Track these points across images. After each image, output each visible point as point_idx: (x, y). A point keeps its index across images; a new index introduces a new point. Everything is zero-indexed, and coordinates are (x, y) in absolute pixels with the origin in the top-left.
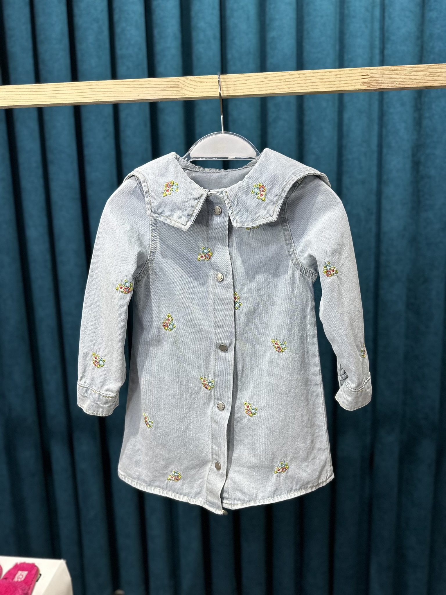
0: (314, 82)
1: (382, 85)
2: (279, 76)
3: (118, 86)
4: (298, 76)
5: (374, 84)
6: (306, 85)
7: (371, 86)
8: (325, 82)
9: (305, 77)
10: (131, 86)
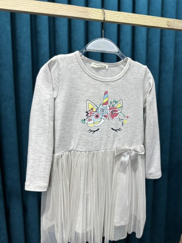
3: (55, 6)
10: (62, 8)
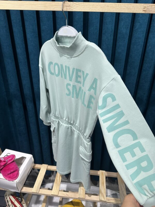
0: (124, 9)
1: (151, 12)
2: (110, 5)
4: (118, 5)
5: (147, 11)
6: (121, 9)
7: (146, 12)
8: (129, 9)
9: (121, 6)
